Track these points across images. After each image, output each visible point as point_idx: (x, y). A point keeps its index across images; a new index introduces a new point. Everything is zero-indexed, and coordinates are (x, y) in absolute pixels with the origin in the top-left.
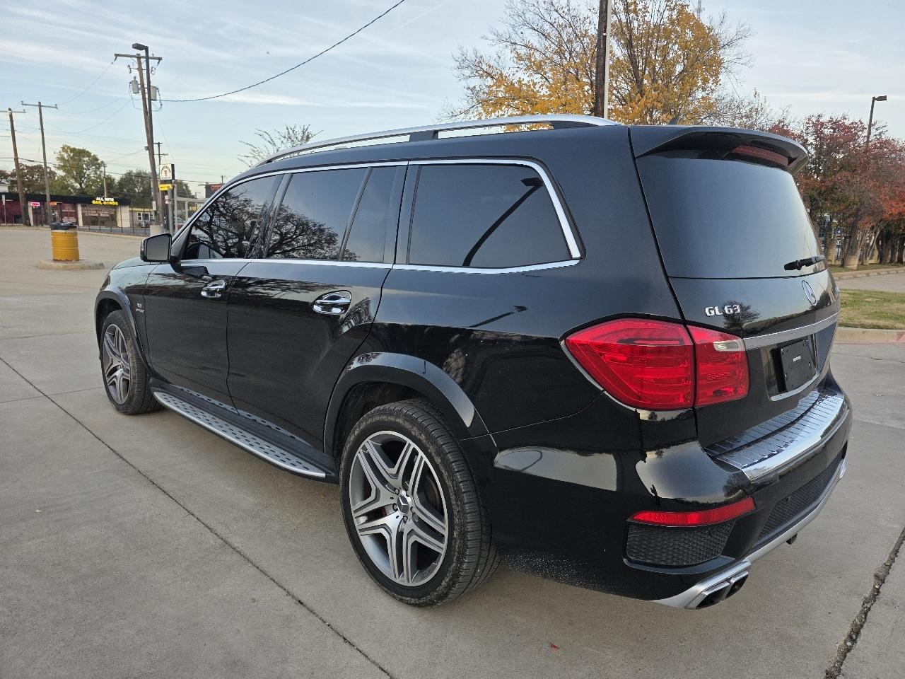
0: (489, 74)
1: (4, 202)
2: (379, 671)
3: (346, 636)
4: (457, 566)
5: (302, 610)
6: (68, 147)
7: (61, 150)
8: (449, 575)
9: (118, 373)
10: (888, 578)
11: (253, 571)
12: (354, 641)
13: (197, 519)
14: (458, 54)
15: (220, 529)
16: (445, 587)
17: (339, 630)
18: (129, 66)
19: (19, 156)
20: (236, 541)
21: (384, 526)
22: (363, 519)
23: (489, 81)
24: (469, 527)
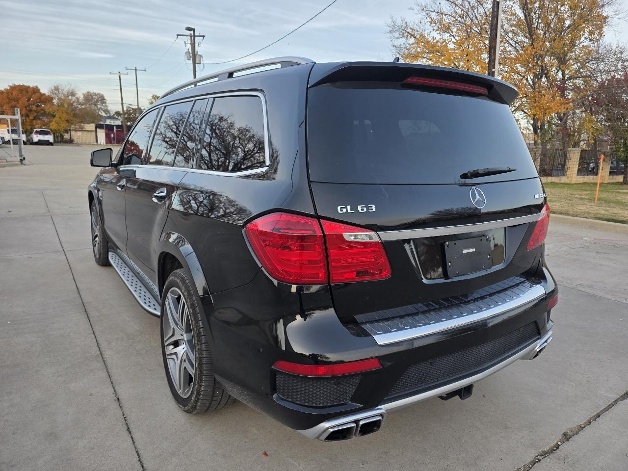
0: (413, 36)
1: (115, 131)
2: (135, 453)
3: (131, 426)
4: (198, 387)
5: (116, 405)
6: (156, 96)
7: (151, 98)
8: (195, 393)
9: (97, 239)
10: (576, 438)
11: (105, 374)
12: (133, 430)
13: (95, 337)
14: (389, 22)
15: (104, 345)
16: (194, 402)
17: (129, 422)
18: (185, 42)
19: (124, 102)
20: (107, 354)
21: (175, 354)
22: (172, 347)
23: (412, 40)
24: (204, 361)
